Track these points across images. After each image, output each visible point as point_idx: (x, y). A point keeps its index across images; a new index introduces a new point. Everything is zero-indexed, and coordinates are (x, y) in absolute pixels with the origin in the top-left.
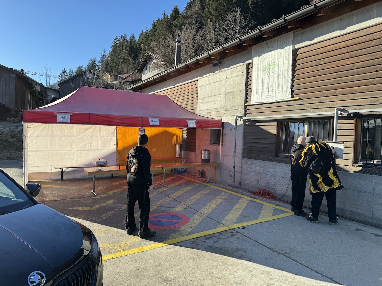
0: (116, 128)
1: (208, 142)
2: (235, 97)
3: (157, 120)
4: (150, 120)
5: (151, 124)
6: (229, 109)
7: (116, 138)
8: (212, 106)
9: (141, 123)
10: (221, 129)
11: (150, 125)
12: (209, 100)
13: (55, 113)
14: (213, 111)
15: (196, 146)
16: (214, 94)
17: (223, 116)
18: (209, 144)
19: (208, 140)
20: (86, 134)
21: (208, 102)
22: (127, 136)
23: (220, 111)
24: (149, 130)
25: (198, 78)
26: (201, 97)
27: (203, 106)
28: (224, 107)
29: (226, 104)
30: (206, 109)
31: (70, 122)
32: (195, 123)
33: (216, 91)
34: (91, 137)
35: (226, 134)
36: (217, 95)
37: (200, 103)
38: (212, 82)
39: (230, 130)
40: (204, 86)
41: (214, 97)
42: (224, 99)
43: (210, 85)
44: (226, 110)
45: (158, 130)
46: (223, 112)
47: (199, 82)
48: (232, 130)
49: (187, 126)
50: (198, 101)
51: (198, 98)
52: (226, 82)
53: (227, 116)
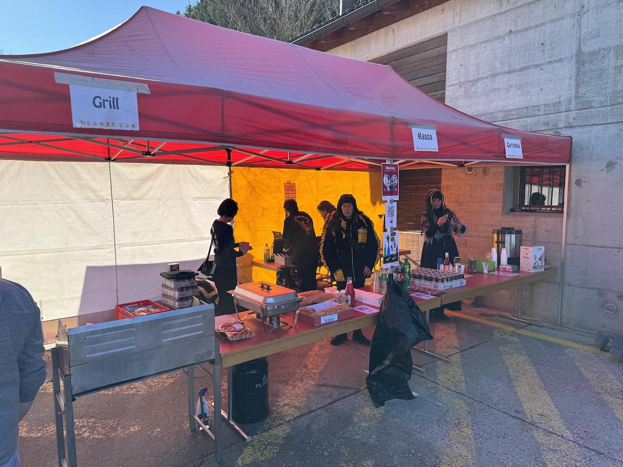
0: (230, 173)
1: (498, 207)
3: (433, 133)
4: (415, 131)
9: (389, 143)
10: (568, 167)
11: (416, 150)
13: (59, 79)
16: (522, 66)
17: (565, 127)
18: (501, 212)
19: (496, 201)
20: (146, 193)
21: (494, 90)
22: (260, 198)
23: (554, 114)
24: (311, 178)
25: (447, 29)
26: (462, 79)
27: (471, 104)
28: (573, 99)
29: (581, 90)
30: (482, 113)
31: (137, 129)
32: (521, 146)
33: (529, 54)
34: (161, 202)
35: (584, 181)
36: (537, 66)
37: (458, 97)
38: (511, 31)
39: (604, 167)
40: (471, 46)
41: (520, 72)
42: (574, 73)
43: (500, 41)
44: (583, 108)
45: (333, 177)
46: (565, 115)
47: (448, 38)
48: (615, 166)
49: (503, 155)
50: (447, 93)
51: (447, 84)
52: (579, 21)
53: (588, 125)
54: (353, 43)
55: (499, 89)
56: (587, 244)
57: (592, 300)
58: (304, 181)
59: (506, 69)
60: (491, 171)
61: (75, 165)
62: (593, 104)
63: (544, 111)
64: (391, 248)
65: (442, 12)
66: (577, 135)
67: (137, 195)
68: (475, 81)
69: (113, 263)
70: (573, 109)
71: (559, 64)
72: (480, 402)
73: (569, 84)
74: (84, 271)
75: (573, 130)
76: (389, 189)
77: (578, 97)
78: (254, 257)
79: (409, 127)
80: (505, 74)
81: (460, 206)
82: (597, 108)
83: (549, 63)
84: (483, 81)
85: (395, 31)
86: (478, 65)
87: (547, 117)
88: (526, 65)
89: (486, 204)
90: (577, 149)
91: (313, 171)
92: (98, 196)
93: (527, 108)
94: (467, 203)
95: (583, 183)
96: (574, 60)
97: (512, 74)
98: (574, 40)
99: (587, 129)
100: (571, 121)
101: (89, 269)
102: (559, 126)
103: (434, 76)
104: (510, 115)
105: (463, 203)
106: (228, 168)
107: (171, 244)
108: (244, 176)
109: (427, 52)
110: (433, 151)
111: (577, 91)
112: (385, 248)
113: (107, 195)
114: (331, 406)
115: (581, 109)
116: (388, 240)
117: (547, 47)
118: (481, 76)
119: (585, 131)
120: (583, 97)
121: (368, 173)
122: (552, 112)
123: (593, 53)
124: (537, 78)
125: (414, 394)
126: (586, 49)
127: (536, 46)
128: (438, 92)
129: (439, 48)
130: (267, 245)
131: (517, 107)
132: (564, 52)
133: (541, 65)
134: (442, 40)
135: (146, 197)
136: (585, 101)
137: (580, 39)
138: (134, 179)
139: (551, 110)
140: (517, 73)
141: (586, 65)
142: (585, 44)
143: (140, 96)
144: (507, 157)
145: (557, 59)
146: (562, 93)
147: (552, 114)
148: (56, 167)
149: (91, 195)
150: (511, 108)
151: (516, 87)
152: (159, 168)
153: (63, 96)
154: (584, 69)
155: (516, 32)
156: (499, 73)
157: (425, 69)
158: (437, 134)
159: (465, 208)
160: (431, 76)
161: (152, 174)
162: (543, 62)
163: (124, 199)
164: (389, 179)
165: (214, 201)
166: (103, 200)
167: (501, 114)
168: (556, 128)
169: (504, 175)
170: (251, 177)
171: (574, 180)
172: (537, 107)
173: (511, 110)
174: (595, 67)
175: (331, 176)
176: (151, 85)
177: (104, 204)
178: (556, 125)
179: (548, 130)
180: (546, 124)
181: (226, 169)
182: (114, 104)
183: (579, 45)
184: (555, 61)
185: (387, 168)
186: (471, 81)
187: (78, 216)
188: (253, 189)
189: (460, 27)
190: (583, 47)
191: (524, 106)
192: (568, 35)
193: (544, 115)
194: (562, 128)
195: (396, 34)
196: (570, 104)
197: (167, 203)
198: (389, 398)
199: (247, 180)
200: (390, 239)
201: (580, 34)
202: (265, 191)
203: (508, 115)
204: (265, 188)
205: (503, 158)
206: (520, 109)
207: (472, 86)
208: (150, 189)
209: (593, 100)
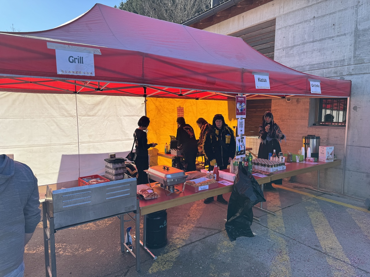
3: (267, 78)
4: (256, 77)
5: (258, 85)
6: (366, 61)
9: (241, 84)
11: (257, 88)
13: (50, 46)
16: (321, 38)
17: (347, 75)
18: (307, 125)
19: (304, 119)
20: (97, 113)
21: (304, 52)
22: (163, 116)
23: (341, 67)
24: (193, 105)
25: (276, 16)
26: (285, 46)
27: (289, 61)
28: (352, 58)
29: (357, 53)
30: (297, 66)
31: (94, 75)
32: (320, 86)
33: (325, 31)
34: (105, 118)
35: (359, 107)
36: (330, 38)
37: (282, 57)
38: (314, 17)
40: (290, 26)
41: (320, 42)
42: (353, 42)
43: (307, 23)
44: (358, 63)
45: (206, 104)
46: (347, 68)
47: (276, 21)
49: (309, 91)
50: (275, 54)
51: (275, 49)
52: (356, 11)
53: (361, 74)
54: (219, 24)
55: (306, 52)
56: (360, 146)
57: (363, 179)
58: (189, 106)
59: (311, 40)
60: (301, 101)
61: (56, 96)
62: (364, 61)
63: (334, 65)
64: (241, 147)
65: (272, 5)
66: (354, 80)
67: (91, 113)
68: (292, 47)
69: (77, 153)
70: (352, 64)
71: (344, 37)
72: (294, 240)
73: (350, 49)
74: (60, 157)
75: (352, 77)
76: (240, 111)
77: (355, 56)
78: (159, 151)
79: (253, 74)
80: (311, 42)
81: (282, 121)
82: (367, 63)
83: (338, 36)
84: (297, 47)
85: (244, 17)
86: (294, 37)
87: (336, 69)
88: (323, 37)
89: (298, 121)
90: (355, 88)
91: (194, 100)
92: (69, 114)
93: (324, 63)
94: (287, 120)
95: (358, 108)
96: (353, 34)
97: (315, 43)
98: (353, 22)
99: (361, 76)
100: (351, 71)
101: (63, 156)
102: (343, 74)
103: (267, 44)
104: (314, 67)
105: (284, 120)
106: (144, 98)
107: (111, 142)
108: (154, 103)
109: (263, 29)
110: (267, 88)
111: (355, 53)
112: (237, 146)
113: (74, 113)
114: (204, 240)
115: (357, 64)
116: (239, 141)
117: (336, 27)
118: (296, 44)
119: (359, 77)
120: (358, 57)
121: (227, 101)
122: (339, 66)
123: (365, 30)
124: (330, 45)
125: (254, 234)
126: (360, 28)
127: (330, 26)
128: (269, 53)
129: (270, 27)
130: (166, 144)
131: (318, 63)
132: (347, 29)
133: (332, 37)
134: (273, 22)
135: (97, 115)
136: (359, 59)
137: (357, 22)
138: (89, 104)
139: (338, 65)
140: (318, 42)
141: (361, 37)
142: (360, 24)
143: (95, 56)
144: (312, 93)
145: (343, 33)
146: (346, 54)
147: (339, 67)
148: (45, 97)
149: (65, 113)
150: (314, 63)
151: (317, 50)
152: (105, 98)
153: (51, 56)
154: (359, 39)
155: (318, 18)
156: (307, 42)
157: (262, 40)
158: (270, 78)
159: (285, 123)
160: (266, 44)
161: (100, 102)
162: (334, 35)
163: (84, 116)
164: (240, 105)
165: (136, 118)
166: (72, 116)
167: (308, 67)
168: (342, 75)
169: (310, 104)
170: (157, 103)
171: (352, 107)
172: (330, 63)
173: (314, 65)
174: (366, 38)
175: (205, 103)
176: (102, 49)
177: (73, 119)
178: (342, 73)
179: (337, 76)
180: (336, 73)
181: (143, 99)
182: (81, 60)
183: (357, 25)
184: (342, 35)
185: (239, 99)
186: (290, 47)
187: (58, 125)
188: (159, 110)
189: (283, 15)
190: (359, 27)
191: (322, 62)
192: (349, 19)
193: (335, 67)
194: (345, 75)
195: (245, 19)
196: (350, 61)
197: (109, 118)
198: (239, 236)
199: (155, 105)
200: (240, 141)
201: (357, 19)
202: (165, 112)
203: (312, 67)
204: (165, 110)
205: (309, 93)
206: (320, 64)
207: (290, 50)
208: (99, 110)
209: (365, 59)
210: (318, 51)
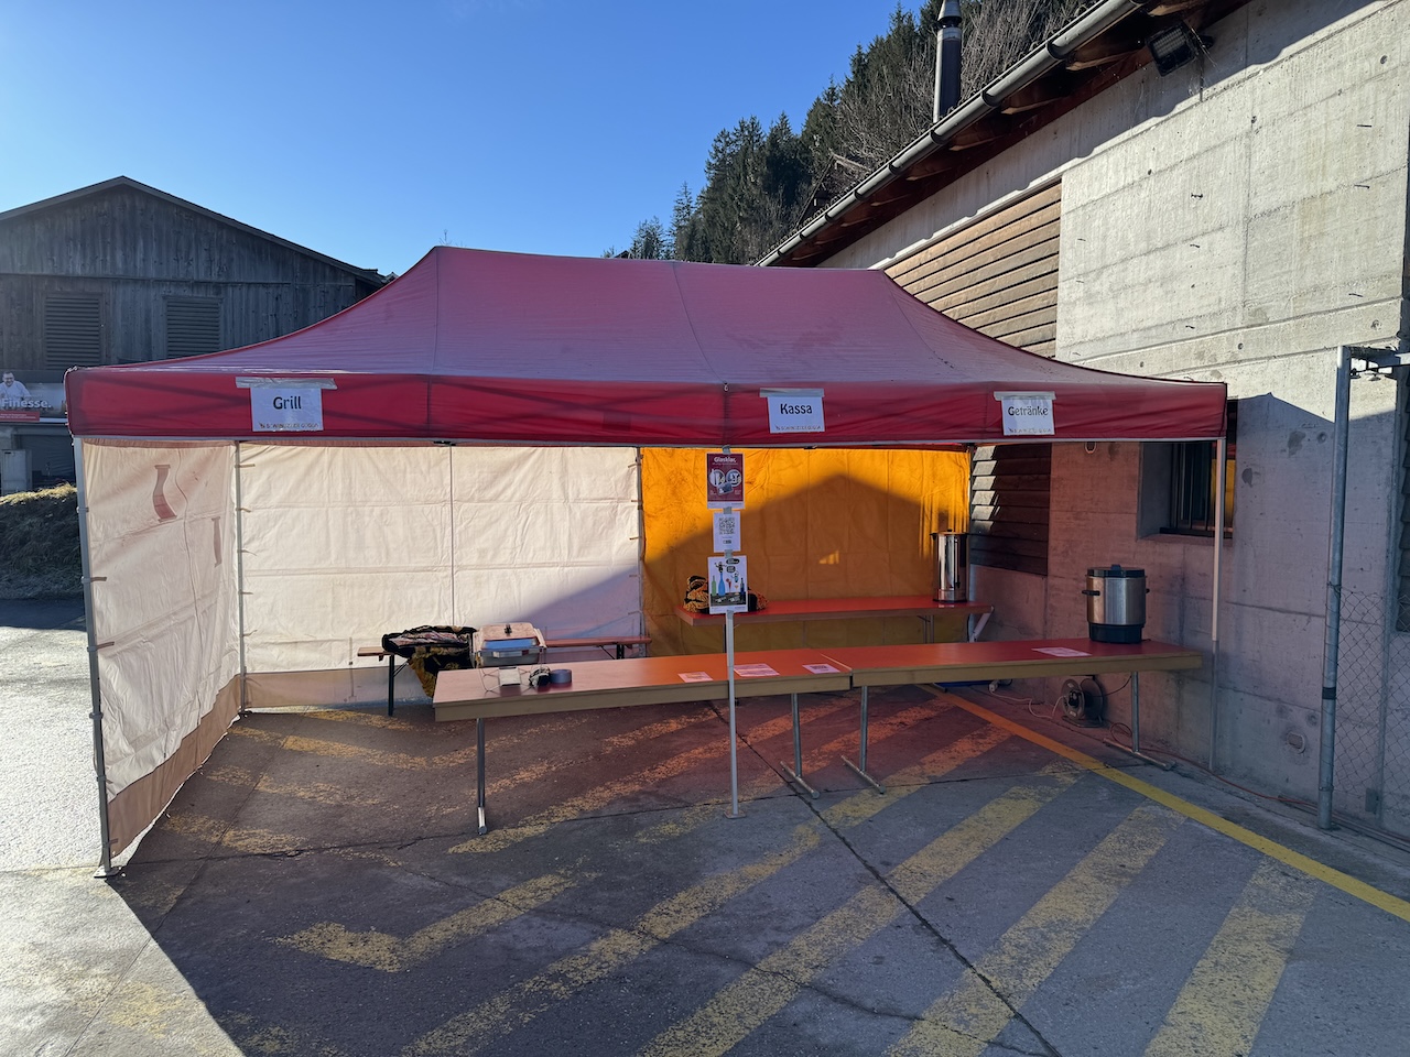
0: (640, 457)
1: (1130, 523)
2: (1322, 234)
3: (816, 402)
4: (774, 403)
5: (778, 423)
6: (1271, 316)
7: (640, 508)
8: (1153, 309)
9: (721, 422)
10: (1221, 444)
11: (773, 430)
12: (1128, 281)
13: (241, 384)
14: (1155, 341)
15: (1052, 543)
16: (1165, 239)
17: (1227, 363)
18: (1134, 532)
19: (1128, 511)
20: (502, 492)
21: (1126, 287)
22: (690, 498)
23: (1212, 335)
24: (795, 464)
25: (1061, 169)
26: (1082, 267)
28: (1240, 305)
29: (1251, 288)
31: (321, 428)
32: (1050, 412)
33: (1176, 216)
35: (1257, 473)
36: (1187, 239)
37: (1075, 302)
38: (1150, 171)
39: (1285, 445)
40: (1094, 201)
41: (1162, 253)
42: (1240, 251)
43: (1134, 191)
44: (1253, 323)
45: (841, 462)
46: (1227, 339)
47: (1063, 187)
48: (1302, 443)
50: (1060, 295)
51: (1061, 277)
52: (1248, 147)
53: (1261, 358)
55: (1133, 286)
56: (1261, 605)
57: (1270, 722)
59: (1144, 246)
60: (1120, 449)
62: (1268, 316)
63: (1198, 330)
64: (726, 584)
66: (1244, 378)
68: (1100, 271)
70: (1240, 325)
71: (1219, 234)
73: (1234, 275)
75: (1234, 370)
76: (721, 491)
77: (1246, 301)
79: (762, 395)
80: (1142, 255)
81: (1076, 519)
82: (1274, 323)
83: (1205, 233)
84: (1111, 270)
87: (1201, 342)
88: (1171, 238)
89: (1113, 516)
92: (432, 496)
93: (1172, 323)
95: (1254, 476)
96: (1241, 226)
97: (1152, 256)
98: (1241, 186)
99: (1260, 366)
100: (1236, 349)
102: (1219, 361)
106: (635, 450)
108: (664, 464)
111: (1245, 291)
112: (713, 582)
113: (445, 494)
115: (1252, 326)
116: (721, 569)
118: (1108, 260)
119: (1257, 370)
120: (1253, 301)
122: (1209, 331)
123: (1268, 213)
124: (1187, 262)
126: (1258, 204)
127: (1186, 199)
131: (1158, 321)
132: (1226, 211)
133: (1192, 237)
136: (1257, 310)
137: (1249, 185)
139: (1207, 328)
140: (1158, 254)
141: (1259, 236)
142: (1257, 193)
143: (324, 392)
144: (1008, 433)
145: (1216, 224)
146: (1223, 293)
147: (1208, 335)
150: (1151, 323)
151: (1156, 281)
153: (244, 398)
154: (1255, 244)
155: (1158, 173)
156: (1134, 253)
158: (824, 403)
159: (1083, 523)
161: (512, 463)
162: (1195, 230)
163: (468, 501)
164: (721, 477)
166: (440, 502)
167: (1136, 335)
168: (1214, 364)
171: (1240, 472)
172: (1187, 322)
173: (1149, 328)
174: (1272, 239)
175: (838, 460)
176: (337, 378)
177: (440, 508)
178: (1214, 357)
179: (1204, 367)
180: (1200, 356)
181: (631, 453)
182: (297, 403)
183: (1248, 196)
184: (1213, 230)
185: (719, 460)
186: (1093, 271)
188: (679, 483)
190: (1253, 202)
191: (1168, 319)
192: (1232, 176)
193: (1198, 337)
194: (1223, 364)
195: (992, 182)
196: (1234, 315)
199: (669, 470)
200: (725, 568)
201: (1250, 175)
207: (1095, 280)
208: (508, 485)
209: (1268, 308)
210: (1159, 284)
